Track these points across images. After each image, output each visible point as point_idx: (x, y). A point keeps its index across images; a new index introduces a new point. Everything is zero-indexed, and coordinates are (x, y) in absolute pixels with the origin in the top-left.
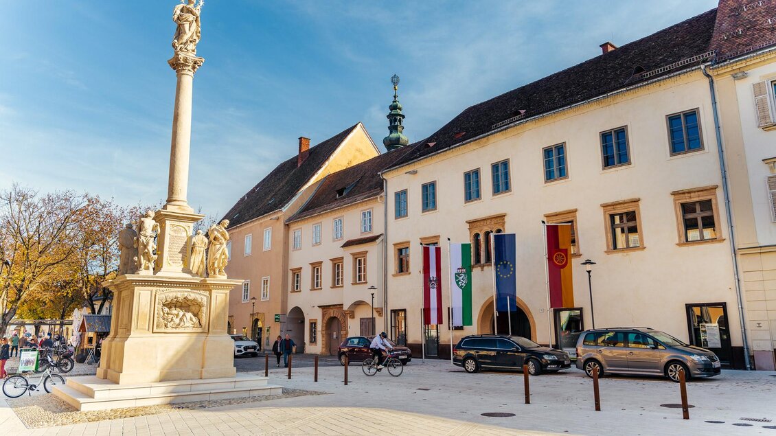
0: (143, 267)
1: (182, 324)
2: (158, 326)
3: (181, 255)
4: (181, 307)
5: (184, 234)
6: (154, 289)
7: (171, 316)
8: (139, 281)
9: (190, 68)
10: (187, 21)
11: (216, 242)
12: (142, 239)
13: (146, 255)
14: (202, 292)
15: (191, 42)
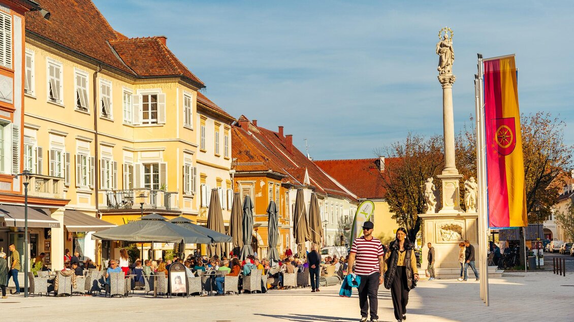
0: (429, 209)
1: (451, 238)
2: (438, 240)
3: (452, 199)
4: (452, 229)
5: (453, 187)
6: (435, 220)
7: (446, 234)
8: (427, 217)
9: (448, 83)
10: (443, 53)
11: (467, 192)
12: (426, 194)
13: (429, 202)
14: (460, 221)
15: (447, 65)
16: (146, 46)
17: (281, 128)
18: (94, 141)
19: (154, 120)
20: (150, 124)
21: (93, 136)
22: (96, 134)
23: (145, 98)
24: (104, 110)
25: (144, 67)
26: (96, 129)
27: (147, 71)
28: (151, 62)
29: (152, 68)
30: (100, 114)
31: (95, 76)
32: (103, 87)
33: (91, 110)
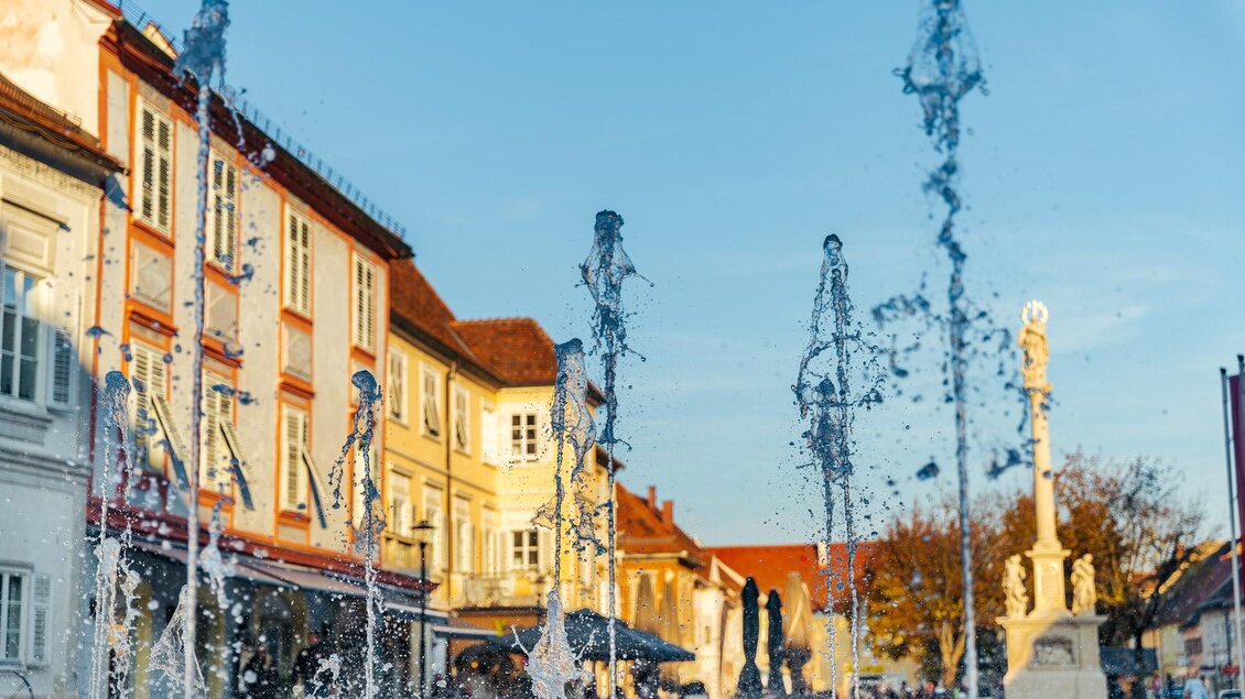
0: (1014, 608)
7: (1044, 654)
16: (513, 333)
17: (652, 489)
18: (445, 488)
19: (532, 457)
20: (524, 464)
21: (443, 480)
22: (449, 477)
23: (516, 420)
24: (458, 436)
25: (513, 366)
26: (448, 467)
27: (521, 373)
28: (525, 359)
29: (528, 367)
30: (454, 444)
31: (448, 378)
32: (458, 398)
33: (442, 438)
